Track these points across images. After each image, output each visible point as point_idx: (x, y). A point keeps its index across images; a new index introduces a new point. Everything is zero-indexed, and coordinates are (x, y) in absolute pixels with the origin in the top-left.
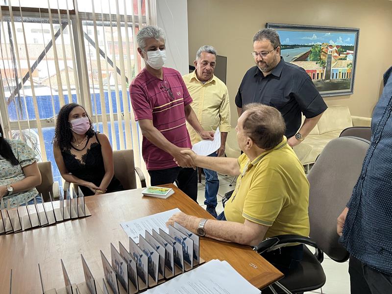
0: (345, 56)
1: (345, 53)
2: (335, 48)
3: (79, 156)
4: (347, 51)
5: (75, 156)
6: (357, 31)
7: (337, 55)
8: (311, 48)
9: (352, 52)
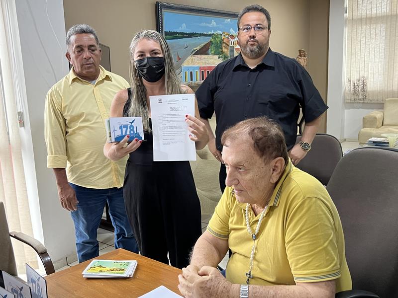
8: (211, 38)
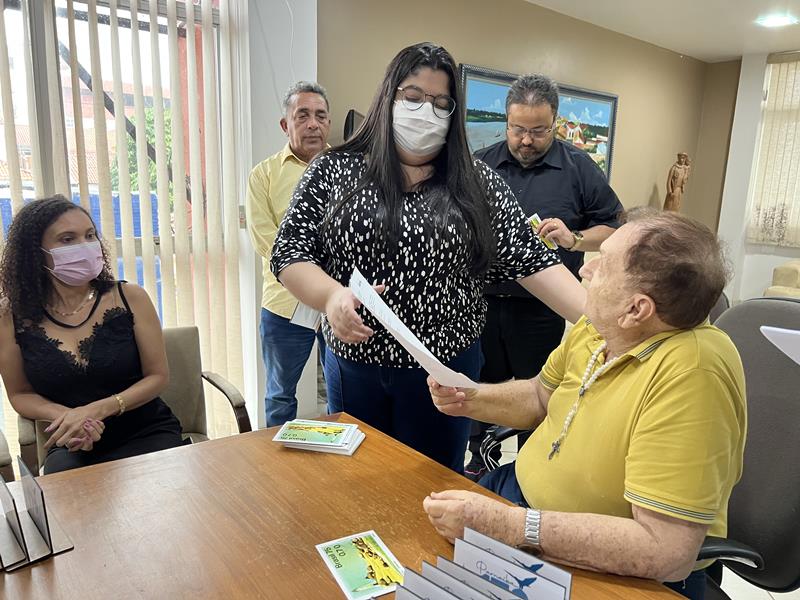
0: (593, 145)
1: (593, 139)
2: (578, 128)
3: (69, 344)
4: (598, 136)
5: (58, 343)
6: (614, 100)
7: (582, 142)
9: (606, 139)
